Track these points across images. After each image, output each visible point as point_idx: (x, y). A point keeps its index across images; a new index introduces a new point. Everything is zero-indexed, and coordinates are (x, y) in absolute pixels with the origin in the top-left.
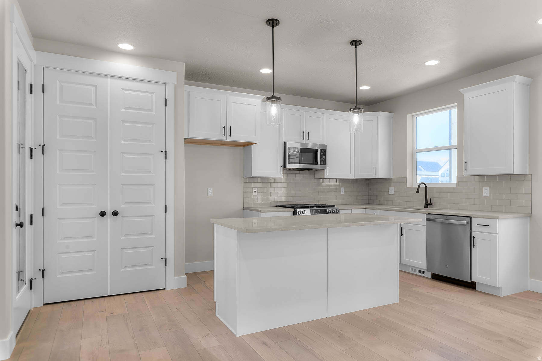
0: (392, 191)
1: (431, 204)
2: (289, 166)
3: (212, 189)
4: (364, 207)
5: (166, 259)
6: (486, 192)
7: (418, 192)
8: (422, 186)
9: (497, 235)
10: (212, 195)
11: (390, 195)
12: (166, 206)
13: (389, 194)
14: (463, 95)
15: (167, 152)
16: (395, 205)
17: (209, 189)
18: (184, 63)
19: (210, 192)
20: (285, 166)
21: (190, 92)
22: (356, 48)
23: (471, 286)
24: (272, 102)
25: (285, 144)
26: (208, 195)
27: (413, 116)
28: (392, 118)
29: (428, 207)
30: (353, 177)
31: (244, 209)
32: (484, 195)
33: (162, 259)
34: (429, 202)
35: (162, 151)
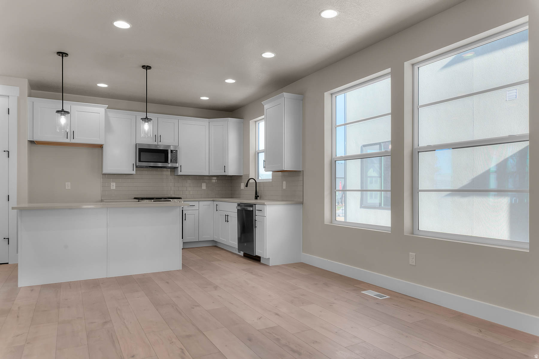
1: (258, 196)
2: (139, 164)
3: (69, 183)
4: (212, 199)
5: (8, 238)
6: (284, 185)
9: (265, 217)
10: (70, 188)
11: (242, 190)
12: (8, 195)
13: (241, 188)
14: (265, 107)
15: (9, 152)
16: (237, 198)
17: (66, 183)
18: (27, 79)
19: (68, 185)
21: (34, 103)
22: (147, 71)
23: (258, 259)
24: (62, 114)
25: (136, 145)
26: (66, 188)
27: (256, 122)
28: (243, 123)
29: (257, 199)
31: (102, 200)
33: (4, 238)
35: (5, 151)
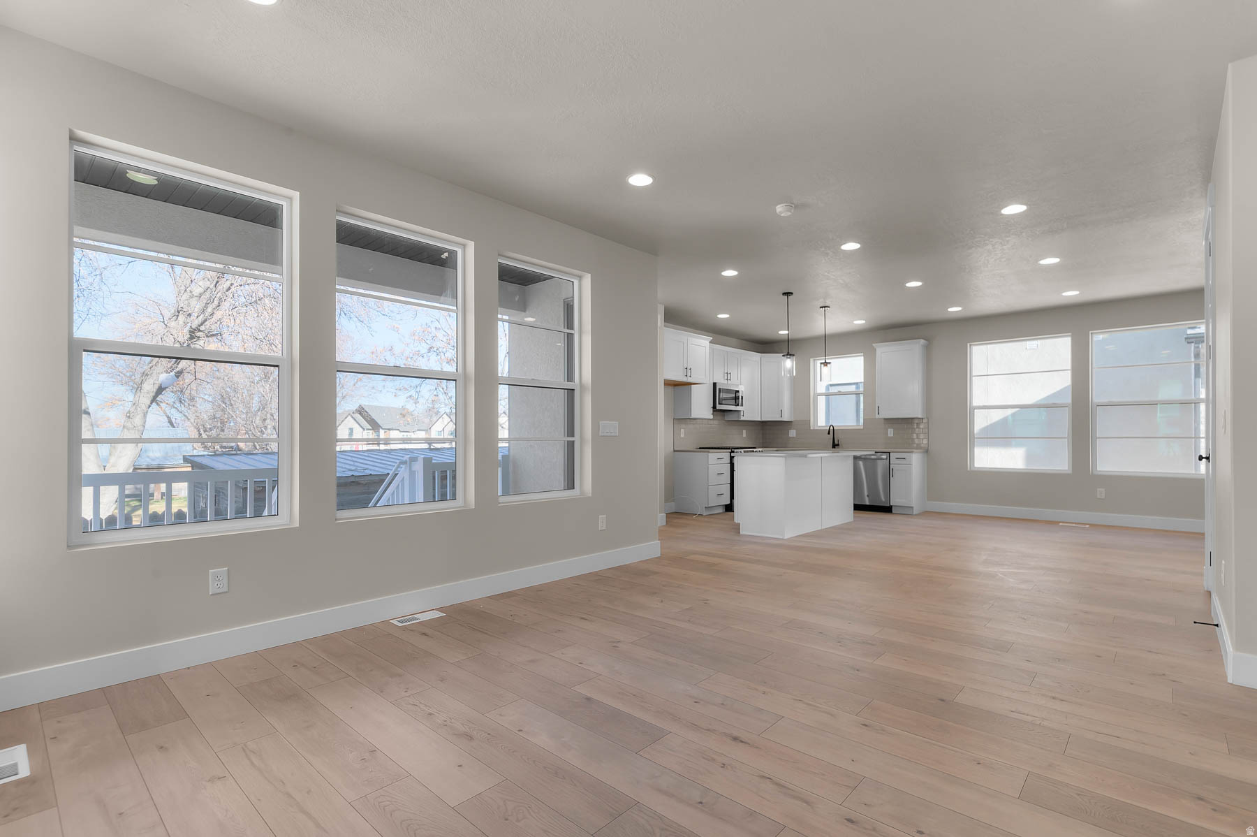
0: (793, 433)
1: (838, 445)
2: (718, 407)
6: (891, 432)
7: (829, 433)
8: (832, 428)
9: (912, 466)
11: (789, 438)
13: (789, 436)
14: (876, 350)
20: (714, 407)
23: (887, 509)
25: (715, 384)
27: (815, 360)
29: (835, 448)
30: (759, 419)
31: (675, 451)
32: (889, 435)
34: (836, 442)
